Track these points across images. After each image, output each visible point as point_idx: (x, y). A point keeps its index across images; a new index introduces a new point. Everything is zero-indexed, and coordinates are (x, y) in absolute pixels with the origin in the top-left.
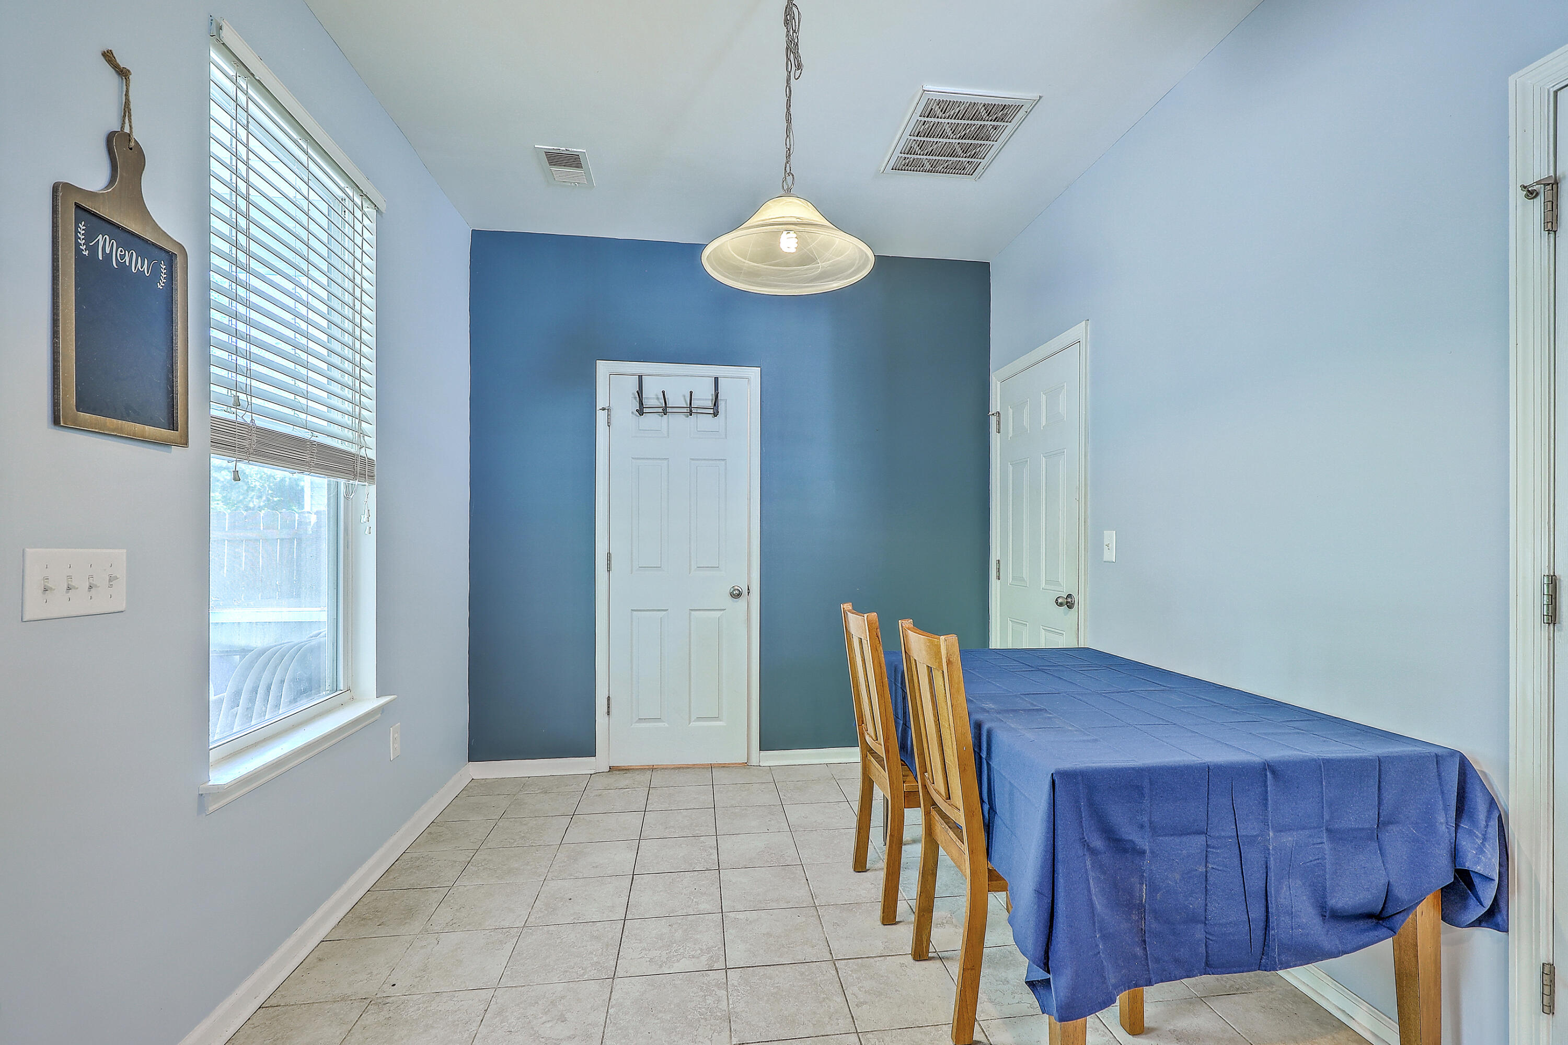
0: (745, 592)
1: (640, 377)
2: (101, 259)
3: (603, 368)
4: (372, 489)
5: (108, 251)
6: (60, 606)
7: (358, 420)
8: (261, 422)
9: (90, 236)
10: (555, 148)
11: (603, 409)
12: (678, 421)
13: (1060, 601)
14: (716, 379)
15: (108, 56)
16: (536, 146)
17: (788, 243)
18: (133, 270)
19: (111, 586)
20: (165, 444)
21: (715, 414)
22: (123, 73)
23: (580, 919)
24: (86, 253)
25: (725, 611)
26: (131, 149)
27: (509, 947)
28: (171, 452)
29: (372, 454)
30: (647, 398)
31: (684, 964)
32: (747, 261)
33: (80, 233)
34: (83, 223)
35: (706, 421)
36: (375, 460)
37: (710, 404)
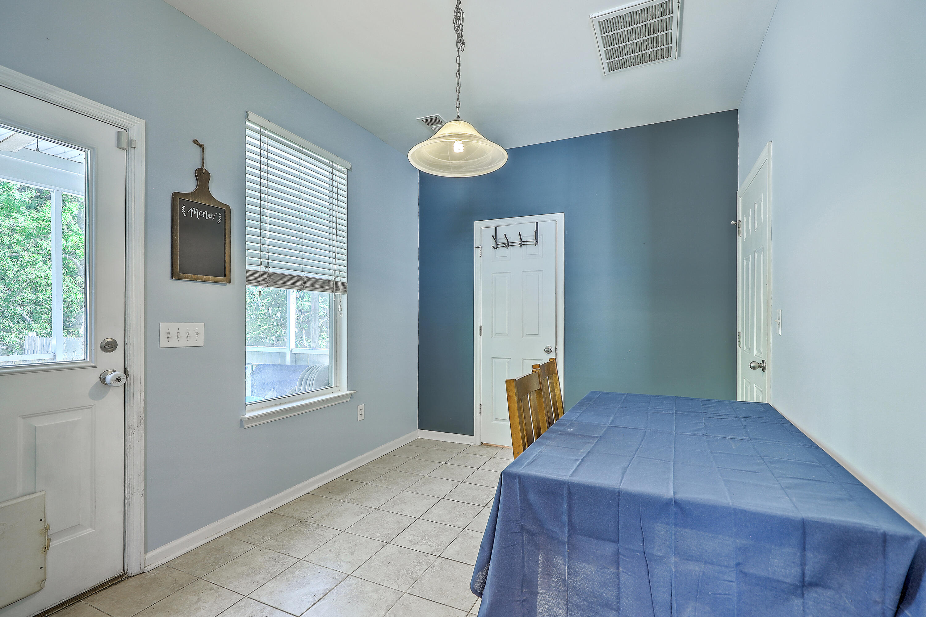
0: (554, 349)
1: (496, 228)
2: (192, 217)
3: (478, 225)
4: (346, 296)
5: (195, 213)
6: (174, 343)
7: (334, 265)
8: (272, 270)
9: (187, 209)
10: (425, 117)
11: (478, 247)
12: (515, 251)
13: (752, 365)
14: (537, 223)
15: (195, 142)
16: (417, 119)
17: (458, 147)
18: (206, 218)
19: (197, 337)
20: (224, 283)
21: (536, 243)
22: (201, 146)
23: (401, 512)
24: (186, 216)
25: (542, 361)
26: (204, 173)
27: (363, 516)
28: (226, 286)
29: (345, 280)
30: (499, 239)
31: (423, 548)
32: (450, 161)
33: (183, 209)
34: (184, 205)
35: (531, 249)
36: (347, 282)
37: (533, 238)
